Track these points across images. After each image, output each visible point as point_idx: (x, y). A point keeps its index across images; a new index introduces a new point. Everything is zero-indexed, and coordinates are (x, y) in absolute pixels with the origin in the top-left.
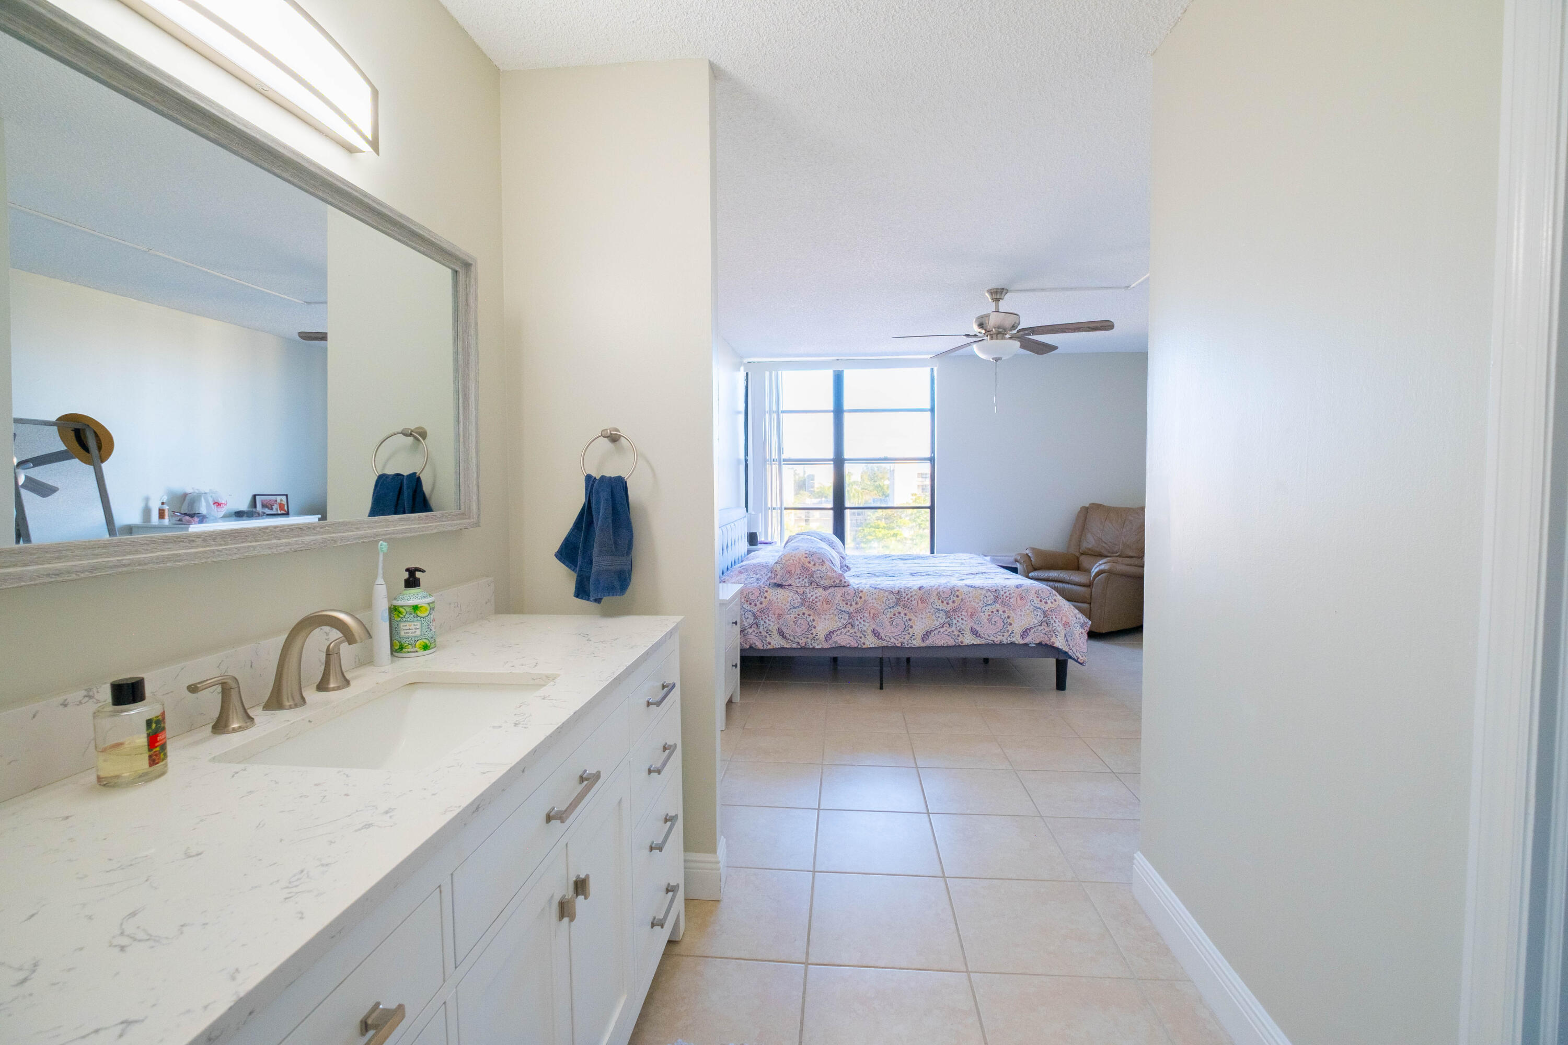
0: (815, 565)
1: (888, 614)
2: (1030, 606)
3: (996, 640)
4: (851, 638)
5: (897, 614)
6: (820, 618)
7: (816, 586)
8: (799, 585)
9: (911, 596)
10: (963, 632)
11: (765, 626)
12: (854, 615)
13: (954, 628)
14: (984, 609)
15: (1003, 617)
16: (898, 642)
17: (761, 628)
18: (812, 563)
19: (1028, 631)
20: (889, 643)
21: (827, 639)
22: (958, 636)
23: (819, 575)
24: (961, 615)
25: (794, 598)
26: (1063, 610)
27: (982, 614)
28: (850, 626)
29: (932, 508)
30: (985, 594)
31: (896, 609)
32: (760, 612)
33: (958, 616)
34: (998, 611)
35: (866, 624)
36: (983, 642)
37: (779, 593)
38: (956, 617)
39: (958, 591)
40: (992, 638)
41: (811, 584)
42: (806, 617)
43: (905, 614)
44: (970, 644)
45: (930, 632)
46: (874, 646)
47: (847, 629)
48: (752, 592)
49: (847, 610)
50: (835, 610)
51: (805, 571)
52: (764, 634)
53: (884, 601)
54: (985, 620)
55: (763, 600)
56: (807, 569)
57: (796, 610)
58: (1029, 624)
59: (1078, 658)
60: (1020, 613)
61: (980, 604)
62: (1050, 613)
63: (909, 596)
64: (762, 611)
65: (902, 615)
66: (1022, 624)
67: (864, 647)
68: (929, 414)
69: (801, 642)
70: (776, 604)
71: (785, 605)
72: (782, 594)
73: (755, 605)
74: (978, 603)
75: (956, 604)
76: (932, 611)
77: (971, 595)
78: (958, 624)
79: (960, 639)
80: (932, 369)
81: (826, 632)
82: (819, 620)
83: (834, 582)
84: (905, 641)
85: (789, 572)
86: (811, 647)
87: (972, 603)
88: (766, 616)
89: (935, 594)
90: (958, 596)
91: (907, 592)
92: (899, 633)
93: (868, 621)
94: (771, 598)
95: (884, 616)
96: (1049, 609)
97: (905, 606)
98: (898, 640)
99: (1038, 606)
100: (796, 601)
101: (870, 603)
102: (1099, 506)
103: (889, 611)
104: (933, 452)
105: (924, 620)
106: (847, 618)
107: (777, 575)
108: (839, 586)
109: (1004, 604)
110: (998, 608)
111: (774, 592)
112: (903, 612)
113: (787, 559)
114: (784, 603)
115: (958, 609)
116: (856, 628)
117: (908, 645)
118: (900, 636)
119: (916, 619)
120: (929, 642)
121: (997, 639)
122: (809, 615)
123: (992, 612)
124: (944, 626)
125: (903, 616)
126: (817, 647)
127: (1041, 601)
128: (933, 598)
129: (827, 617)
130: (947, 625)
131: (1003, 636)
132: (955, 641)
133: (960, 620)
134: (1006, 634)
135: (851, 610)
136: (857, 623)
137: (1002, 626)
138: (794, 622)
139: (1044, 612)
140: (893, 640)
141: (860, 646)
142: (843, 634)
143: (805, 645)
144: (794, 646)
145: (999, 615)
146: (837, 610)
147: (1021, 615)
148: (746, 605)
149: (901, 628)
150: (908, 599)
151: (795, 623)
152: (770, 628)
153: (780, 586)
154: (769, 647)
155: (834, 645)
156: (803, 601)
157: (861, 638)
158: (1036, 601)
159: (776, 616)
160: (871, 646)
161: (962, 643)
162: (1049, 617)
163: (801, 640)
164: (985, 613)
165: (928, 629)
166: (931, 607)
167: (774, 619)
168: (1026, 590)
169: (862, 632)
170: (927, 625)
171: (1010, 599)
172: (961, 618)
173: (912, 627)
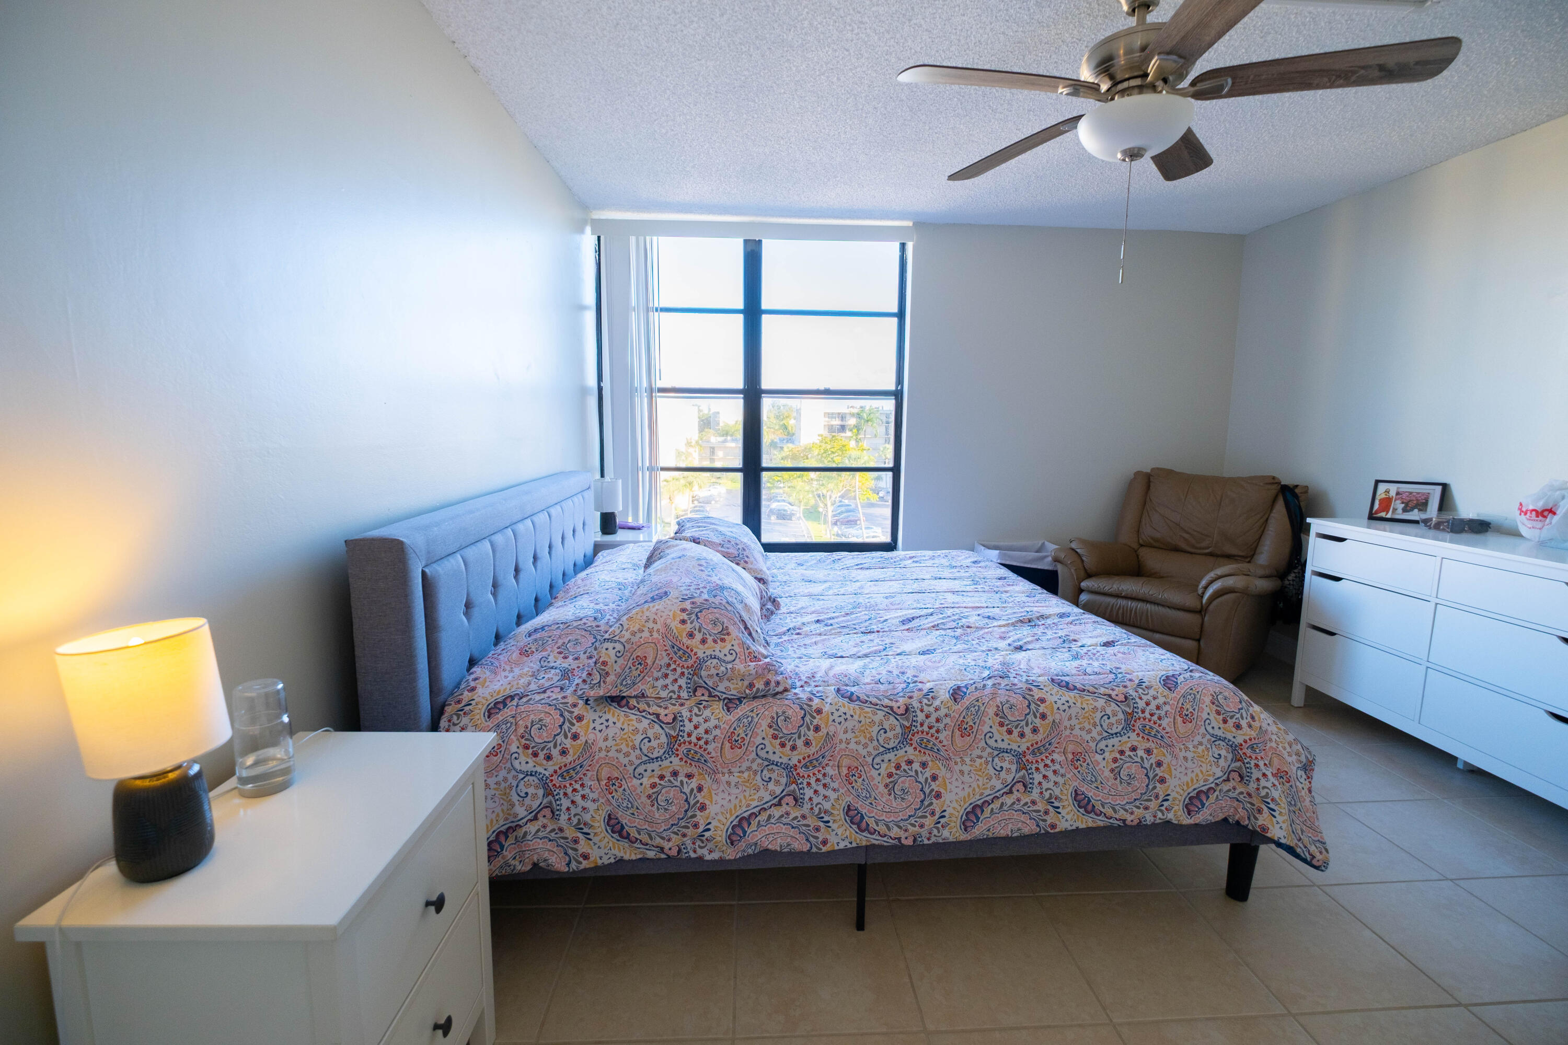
0: (704, 641)
1: (884, 766)
2: (1204, 736)
3: (1129, 818)
4: (792, 832)
5: (904, 766)
6: (717, 781)
7: (706, 698)
8: (664, 694)
9: (938, 720)
10: (1056, 804)
11: (573, 811)
12: (802, 771)
13: (1035, 795)
14: (1102, 745)
15: (1147, 765)
16: (906, 834)
17: (564, 817)
18: (699, 637)
19: (1203, 797)
20: (885, 839)
21: (734, 838)
22: (1046, 813)
23: (713, 671)
24: (1053, 761)
25: (650, 734)
26: (1271, 740)
27: (1099, 758)
28: (790, 800)
29: (895, 470)
30: (1103, 709)
31: (901, 753)
32: (562, 775)
33: (1046, 765)
34: (1134, 749)
35: (829, 793)
36: (1101, 824)
37: (610, 723)
38: (1041, 766)
39: (1043, 701)
40: (1122, 814)
41: (695, 691)
42: (682, 782)
43: (924, 765)
44: (1070, 828)
45: (981, 807)
46: (849, 846)
47: (784, 808)
48: (540, 720)
49: (784, 760)
50: (753, 761)
51: (680, 658)
52: (570, 833)
53: (874, 735)
54: (1107, 773)
55: (568, 743)
56: (687, 653)
57: (655, 766)
58: (1206, 780)
59: (1314, 857)
60: (1183, 754)
61: (1094, 734)
62: (1249, 752)
63: (932, 719)
64: (565, 773)
65: (916, 766)
66: (1185, 779)
67: (824, 849)
68: (895, 320)
69: (666, 845)
70: (603, 754)
71: (627, 755)
72: (619, 725)
73: (549, 758)
74: (1089, 732)
75: (1039, 737)
76: (985, 754)
77: (1073, 711)
78: (1045, 785)
79: (1050, 819)
80: (903, 246)
81: (732, 819)
82: (715, 787)
83: (751, 685)
84: (924, 832)
85: (641, 661)
86: (693, 855)
87: (1077, 731)
88: (577, 786)
89: (991, 711)
90: (1043, 716)
91: (925, 708)
92: (909, 812)
93: (835, 785)
94: (591, 737)
95: (874, 773)
96: (1245, 742)
97: (923, 747)
98: (906, 830)
99: (1220, 733)
100: (654, 743)
101: (841, 741)
102: (1169, 473)
103: (886, 760)
105: (966, 778)
106: (784, 780)
107: (607, 674)
108: (764, 696)
109: (1146, 733)
110: (1135, 744)
111: (599, 721)
112: (918, 758)
113: (636, 629)
114: (625, 749)
115: (1044, 746)
116: (807, 806)
117: (929, 839)
118: (912, 820)
119: (949, 775)
120: (979, 831)
121: (1132, 817)
122: (689, 776)
123: (1122, 752)
124: (1014, 789)
125: (920, 769)
126: (708, 857)
127: (1225, 721)
128: (989, 722)
129: (733, 780)
130: (1020, 786)
131: (1146, 808)
132: (1038, 826)
133: (1050, 774)
134: (1153, 805)
135: (794, 761)
136: (809, 793)
137: (1144, 785)
138: (649, 797)
139: (1234, 748)
140: (895, 832)
141: (814, 850)
142: (772, 821)
143: (679, 851)
144: (651, 854)
145: (1139, 760)
146: (759, 761)
147: (1185, 758)
148: (523, 759)
149: (914, 798)
150: (930, 728)
151: (653, 799)
152: (587, 817)
153: (617, 700)
154: (585, 864)
155: (750, 851)
156: (673, 741)
157: (817, 829)
158: (1216, 721)
159: (603, 783)
160: (842, 846)
161: (1053, 826)
162: (1246, 761)
163: (669, 840)
164: (1107, 755)
165: (978, 797)
166: (983, 744)
167: (597, 792)
168: (1190, 694)
169: (820, 813)
170: (974, 790)
171: (1160, 718)
172: (1053, 768)
173: (938, 796)
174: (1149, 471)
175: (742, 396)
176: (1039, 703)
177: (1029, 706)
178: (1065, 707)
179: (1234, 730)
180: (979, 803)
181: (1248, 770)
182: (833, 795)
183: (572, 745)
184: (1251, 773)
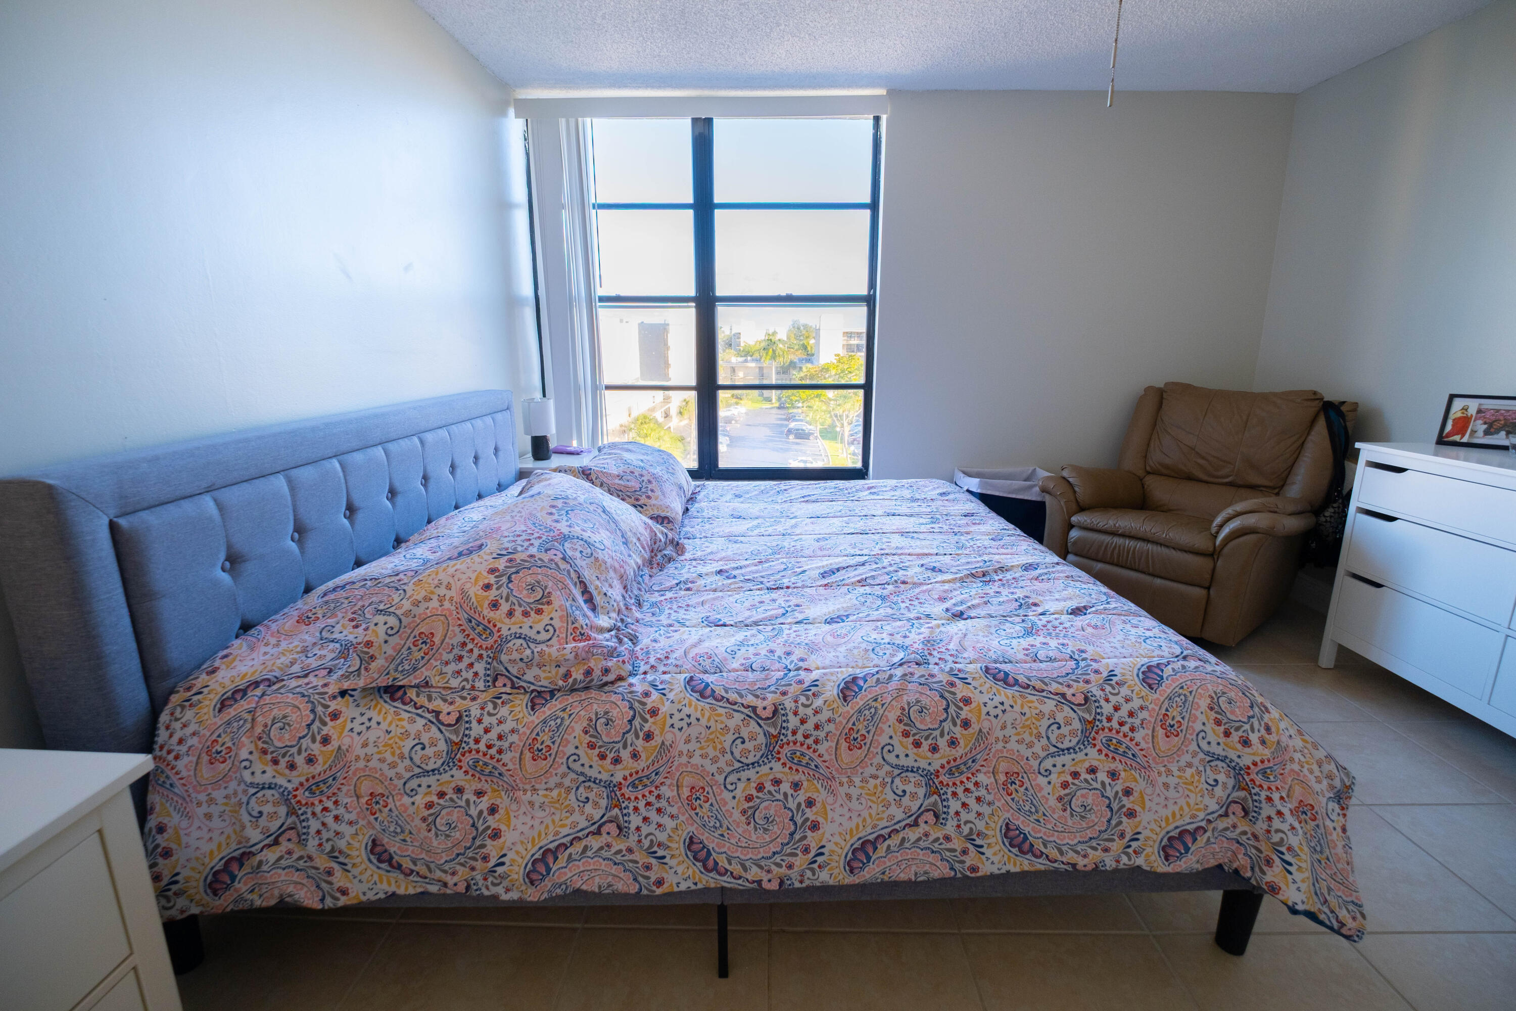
0: (510, 614)
1: (741, 786)
2: (1194, 755)
3: (1081, 862)
4: (614, 870)
5: (768, 786)
6: (516, 800)
7: (508, 690)
8: (455, 683)
9: (817, 727)
10: (979, 842)
11: (325, 835)
12: (628, 791)
13: (950, 827)
14: (1048, 764)
15: (1110, 793)
16: (770, 876)
17: (312, 843)
18: (505, 607)
19: (1188, 839)
20: (740, 882)
21: (534, 876)
22: (965, 852)
23: (516, 656)
24: (976, 784)
25: (425, 739)
26: (1292, 760)
27: (1042, 781)
28: (612, 828)
29: (867, 387)
30: (1052, 715)
31: (764, 769)
32: (309, 789)
33: (967, 790)
34: (1093, 771)
35: (666, 821)
36: (1042, 868)
37: (373, 723)
38: (960, 790)
39: (967, 701)
40: (1071, 857)
41: (495, 679)
42: (468, 801)
43: (796, 786)
44: (997, 872)
45: (874, 843)
46: (693, 887)
47: (604, 839)
48: (285, 717)
49: (605, 776)
50: (564, 775)
51: (480, 635)
52: (322, 862)
53: (727, 745)
54: (1052, 802)
55: (316, 748)
56: (488, 628)
57: (432, 780)
58: (1194, 816)
59: (1343, 925)
60: (1163, 779)
61: (1037, 748)
62: (1259, 779)
63: (810, 725)
64: (314, 786)
65: (785, 787)
66: (1164, 813)
67: (659, 891)
68: (867, 213)
69: (450, 880)
70: (361, 764)
71: (393, 765)
72: (384, 726)
73: (292, 766)
74: (1030, 745)
75: (959, 751)
76: (881, 773)
77: (1009, 718)
78: (964, 816)
79: (970, 860)
80: (877, 119)
81: (533, 851)
82: (514, 807)
83: (568, 675)
84: (794, 874)
85: (426, 639)
86: (486, 893)
87: (1013, 745)
88: (329, 804)
89: (893, 716)
90: (966, 724)
91: (801, 710)
92: (774, 848)
93: (674, 811)
94: (346, 741)
95: (727, 795)
96: (1255, 764)
97: (795, 762)
98: (769, 871)
99: (1219, 751)
100: (429, 751)
101: (681, 754)
103: (744, 779)
104: (872, 284)
105: (854, 804)
106: (604, 803)
107: (373, 658)
108: (587, 688)
109: (1112, 749)
110: (1095, 763)
111: (360, 720)
112: (788, 777)
113: (420, 598)
114: (390, 758)
115: (965, 764)
116: (633, 838)
117: (801, 882)
118: (778, 859)
119: (830, 800)
120: (870, 873)
121: (1086, 861)
122: (479, 794)
123: (1075, 775)
124: (920, 821)
125: (790, 792)
126: (505, 897)
127: (1227, 734)
128: (889, 730)
129: (538, 799)
130: (930, 817)
131: (1106, 850)
132: (952, 869)
133: (971, 802)
134: (1116, 846)
135: (618, 778)
136: (635, 820)
137: (1105, 820)
138: (424, 819)
139: (1239, 772)
140: (754, 873)
141: (644, 892)
142: (589, 853)
143: (468, 888)
144: (433, 889)
145: (1099, 786)
146: (573, 775)
147: (1166, 786)
148: (258, 767)
149: (781, 830)
150: (806, 737)
151: (430, 822)
152: (342, 844)
153: (393, 692)
154: (343, 901)
155: (559, 891)
156: (455, 747)
157: (648, 867)
158: (1214, 734)
159: (363, 800)
160: (683, 887)
161: (974, 869)
162: (1253, 791)
163: (454, 874)
164: (1053, 777)
165: (869, 830)
166: (878, 759)
167: (355, 812)
168: (1180, 695)
169: (651, 846)
170: (864, 820)
171: (1132, 729)
172: (977, 794)
173: (815, 827)
174: (1162, 385)
175: (694, 304)
176: (961, 704)
177: (946, 710)
178: (998, 711)
179: (1239, 746)
180: (871, 837)
181: (1256, 804)
182: (669, 823)
183: (322, 751)
184: (1261, 808)
